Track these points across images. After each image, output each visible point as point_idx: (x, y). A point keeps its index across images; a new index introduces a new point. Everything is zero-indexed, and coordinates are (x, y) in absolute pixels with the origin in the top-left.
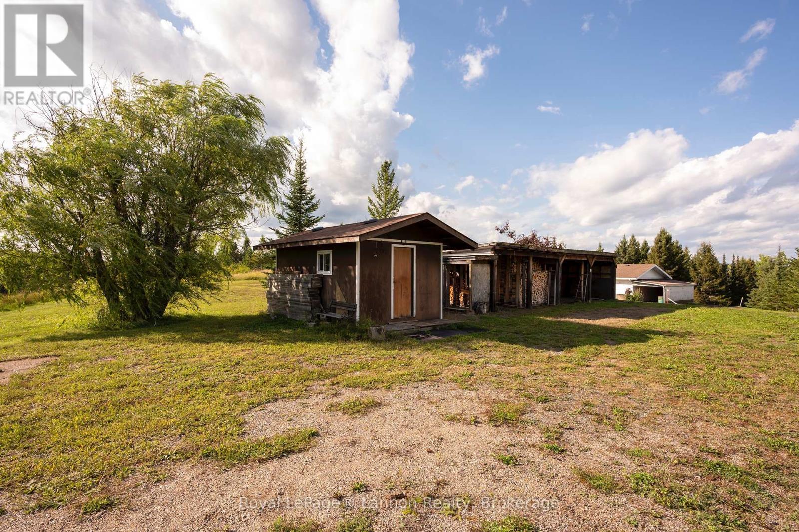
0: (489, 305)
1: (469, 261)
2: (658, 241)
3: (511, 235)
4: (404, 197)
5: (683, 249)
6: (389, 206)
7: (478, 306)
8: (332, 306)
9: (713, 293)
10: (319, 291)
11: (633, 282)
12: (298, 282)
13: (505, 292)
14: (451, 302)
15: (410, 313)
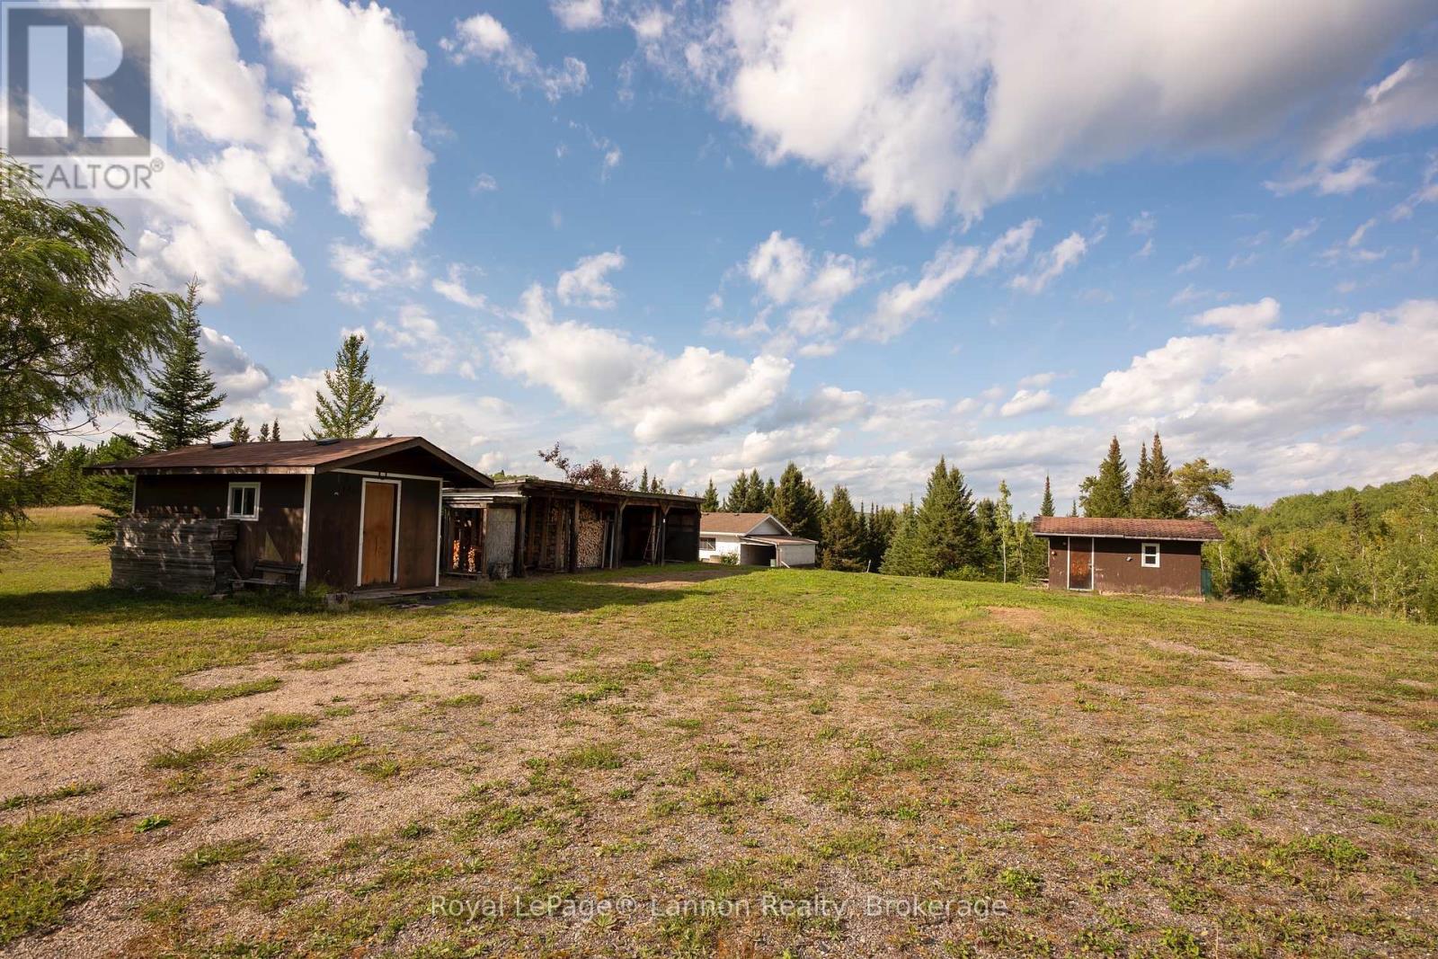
0: (511, 567)
1: (483, 505)
2: (785, 480)
3: (562, 465)
4: (383, 397)
5: (817, 493)
6: (355, 410)
7: (495, 569)
8: (257, 568)
9: (847, 556)
10: (233, 547)
11: (741, 539)
12: (185, 533)
13: (540, 550)
14: (456, 564)
15: (388, 578)
